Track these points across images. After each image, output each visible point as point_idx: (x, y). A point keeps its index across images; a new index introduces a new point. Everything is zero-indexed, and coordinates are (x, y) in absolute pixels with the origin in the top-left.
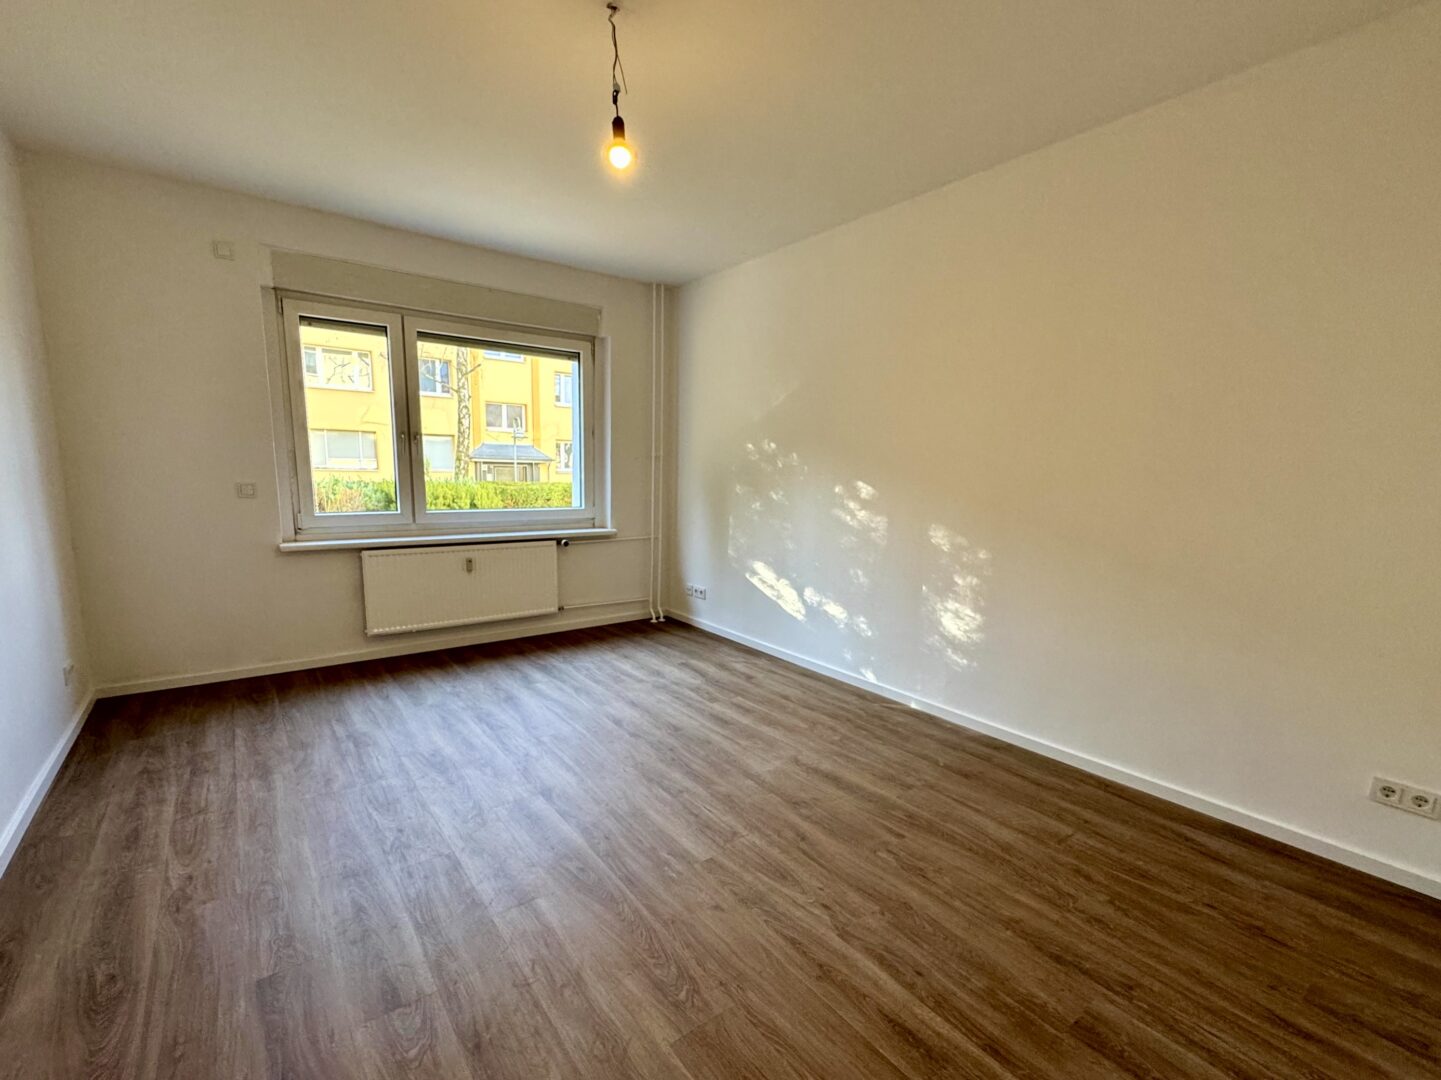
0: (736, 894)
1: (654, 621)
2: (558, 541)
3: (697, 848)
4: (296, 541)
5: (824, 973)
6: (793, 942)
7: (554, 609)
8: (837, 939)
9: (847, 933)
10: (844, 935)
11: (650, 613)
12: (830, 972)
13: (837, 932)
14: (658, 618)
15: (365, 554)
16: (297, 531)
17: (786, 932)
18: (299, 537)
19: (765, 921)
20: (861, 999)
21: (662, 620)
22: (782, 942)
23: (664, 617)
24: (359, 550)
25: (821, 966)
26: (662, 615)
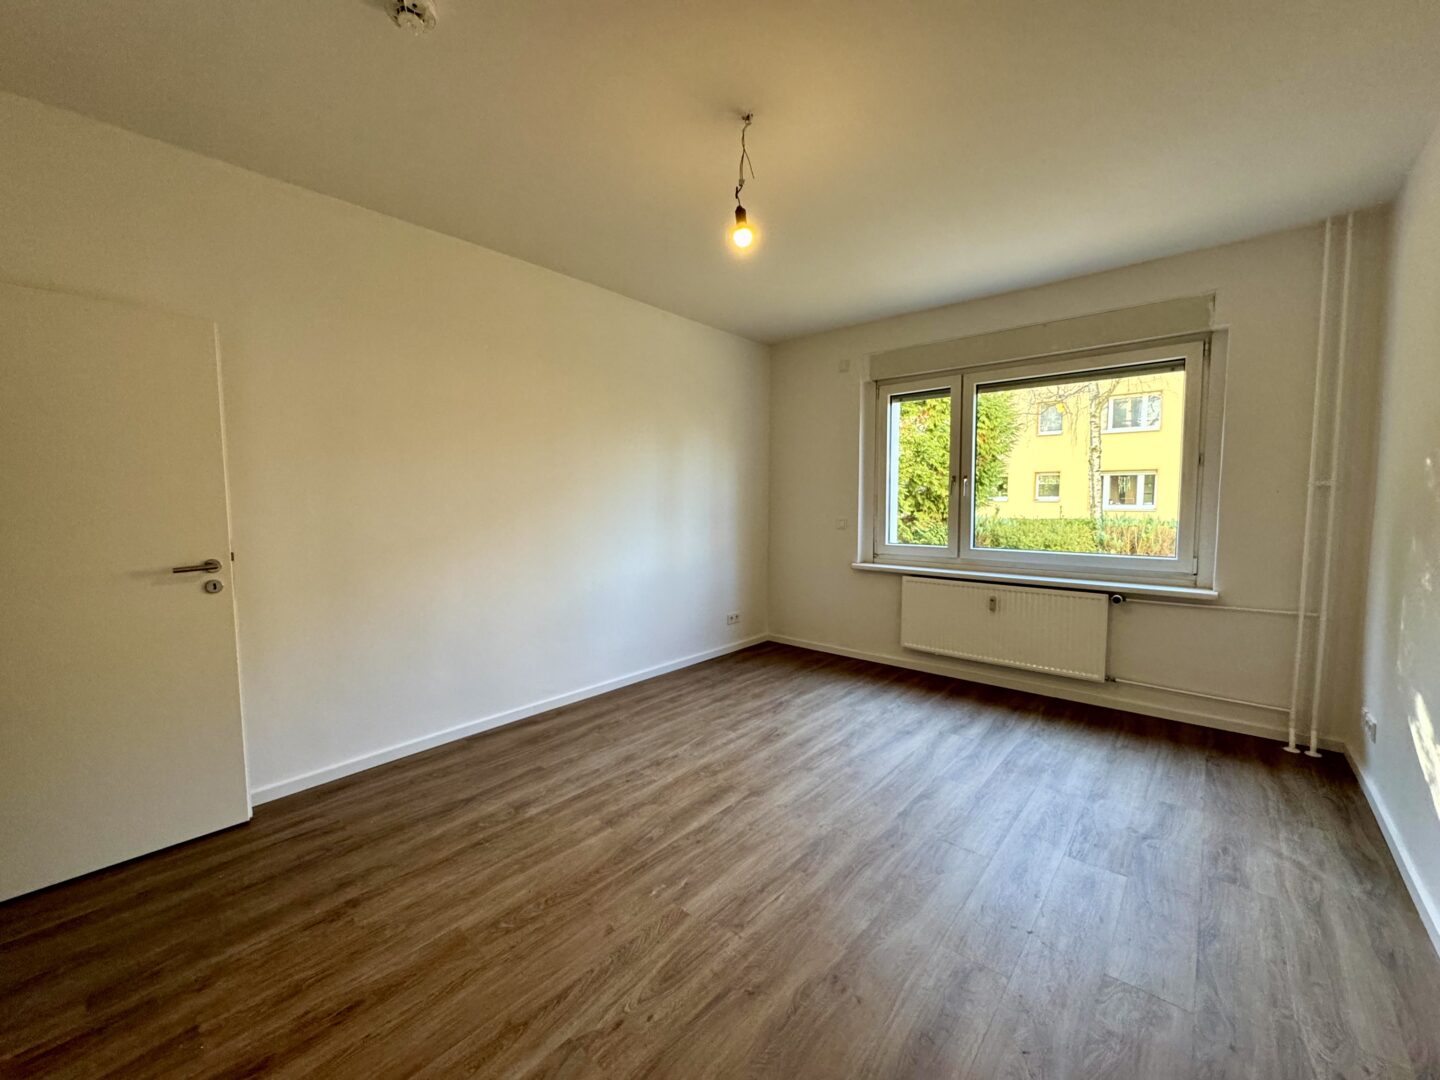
0: (631, 942)
1: (1291, 749)
2: (1110, 594)
3: (703, 901)
4: (873, 563)
5: (514, 1029)
6: (561, 997)
7: (1099, 676)
8: (564, 1039)
9: (575, 1049)
10: (570, 1046)
11: (1288, 734)
12: (516, 1032)
13: (574, 1039)
14: (1303, 747)
15: (905, 578)
16: (875, 555)
17: (576, 990)
18: (876, 560)
19: (592, 971)
20: (475, 1063)
21: (1312, 753)
22: (560, 988)
23: (1318, 751)
24: (900, 574)
25: (526, 1024)
26: (1313, 743)
